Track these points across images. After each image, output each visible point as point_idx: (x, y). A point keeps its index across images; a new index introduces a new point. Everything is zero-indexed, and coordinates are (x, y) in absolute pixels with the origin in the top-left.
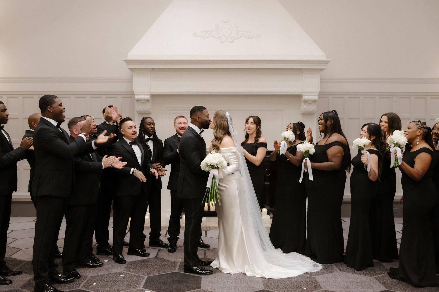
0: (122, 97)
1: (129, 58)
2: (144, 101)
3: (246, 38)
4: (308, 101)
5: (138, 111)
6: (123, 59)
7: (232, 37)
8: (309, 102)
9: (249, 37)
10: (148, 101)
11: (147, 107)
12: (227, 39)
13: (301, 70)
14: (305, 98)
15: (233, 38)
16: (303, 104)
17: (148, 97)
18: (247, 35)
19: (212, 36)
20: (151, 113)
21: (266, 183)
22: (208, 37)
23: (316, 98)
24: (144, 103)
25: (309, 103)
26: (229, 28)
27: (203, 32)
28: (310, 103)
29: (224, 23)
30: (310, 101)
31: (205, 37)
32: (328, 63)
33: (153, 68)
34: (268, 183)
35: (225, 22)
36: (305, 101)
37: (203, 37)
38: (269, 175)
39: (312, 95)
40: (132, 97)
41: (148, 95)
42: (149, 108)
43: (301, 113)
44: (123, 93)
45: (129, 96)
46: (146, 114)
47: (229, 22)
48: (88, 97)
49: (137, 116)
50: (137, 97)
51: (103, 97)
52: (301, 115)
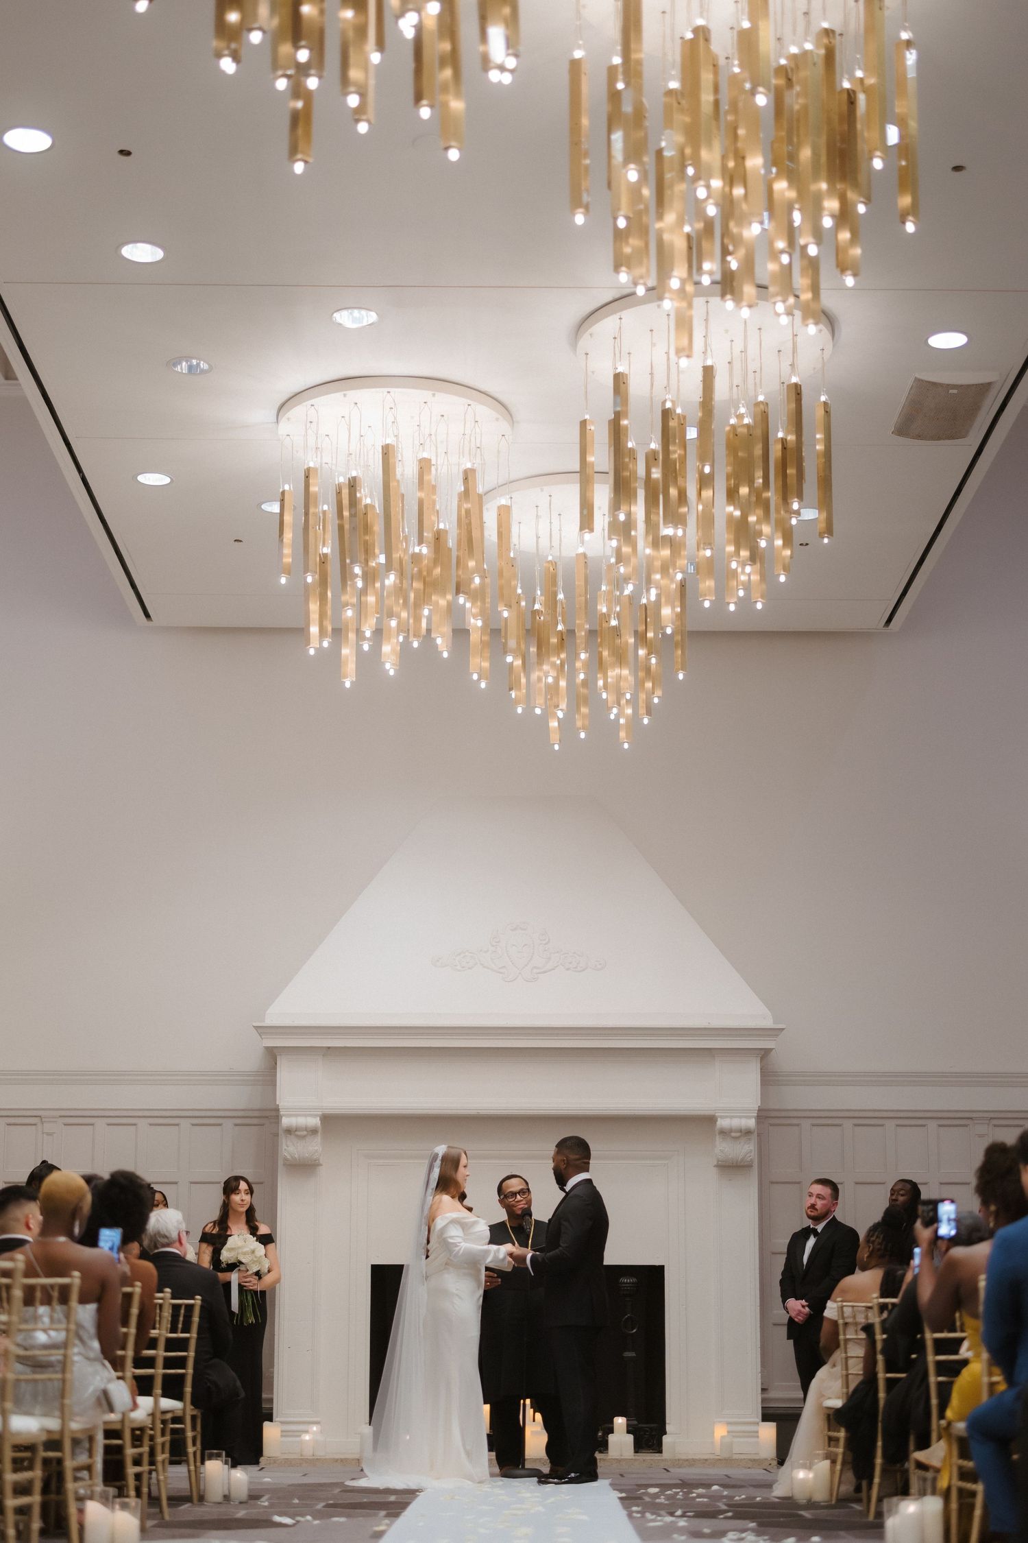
0: (236, 1125)
1: (268, 1022)
2: (305, 1133)
3: (568, 969)
4: (731, 1131)
5: (288, 1157)
6: (253, 1024)
7: (535, 967)
8: (733, 1134)
9: (576, 968)
10: (314, 1131)
11: (312, 1148)
12: (520, 973)
13: (710, 1052)
14: (723, 1123)
15: (535, 971)
16: (718, 1139)
17: (314, 1122)
18: (570, 963)
19: (482, 964)
20: (319, 1165)
21: (628, 1354)
22: (469, 968)
23: (751, 1123)
24: (304, 1137)
25: (733, 1137)
26: (526, 945)
27: (459, 954)
28: (736, 1139)
29: (512, 930)
30: (736, 1131)
31: (463, 967)
32: (779, 1035)
33: (329, 1048)
34: (633, 1354)
35: (515, 929)
36: (724, 1133)
37: (459, 968)
38: (634, 1331)
39: (740, 1117)
40: (263, 1125)
41: (315, 1116)
42: (317, 1151)
43: (715, 1163)
44: (240, 1114)
45: (255, 1121)
46: (306, 1167)
47: (525, 930)
48: (142, 1123)
49: (281, 1170)
50: (286, 1122)
51: (185, 1124)
52: (715, 1168)
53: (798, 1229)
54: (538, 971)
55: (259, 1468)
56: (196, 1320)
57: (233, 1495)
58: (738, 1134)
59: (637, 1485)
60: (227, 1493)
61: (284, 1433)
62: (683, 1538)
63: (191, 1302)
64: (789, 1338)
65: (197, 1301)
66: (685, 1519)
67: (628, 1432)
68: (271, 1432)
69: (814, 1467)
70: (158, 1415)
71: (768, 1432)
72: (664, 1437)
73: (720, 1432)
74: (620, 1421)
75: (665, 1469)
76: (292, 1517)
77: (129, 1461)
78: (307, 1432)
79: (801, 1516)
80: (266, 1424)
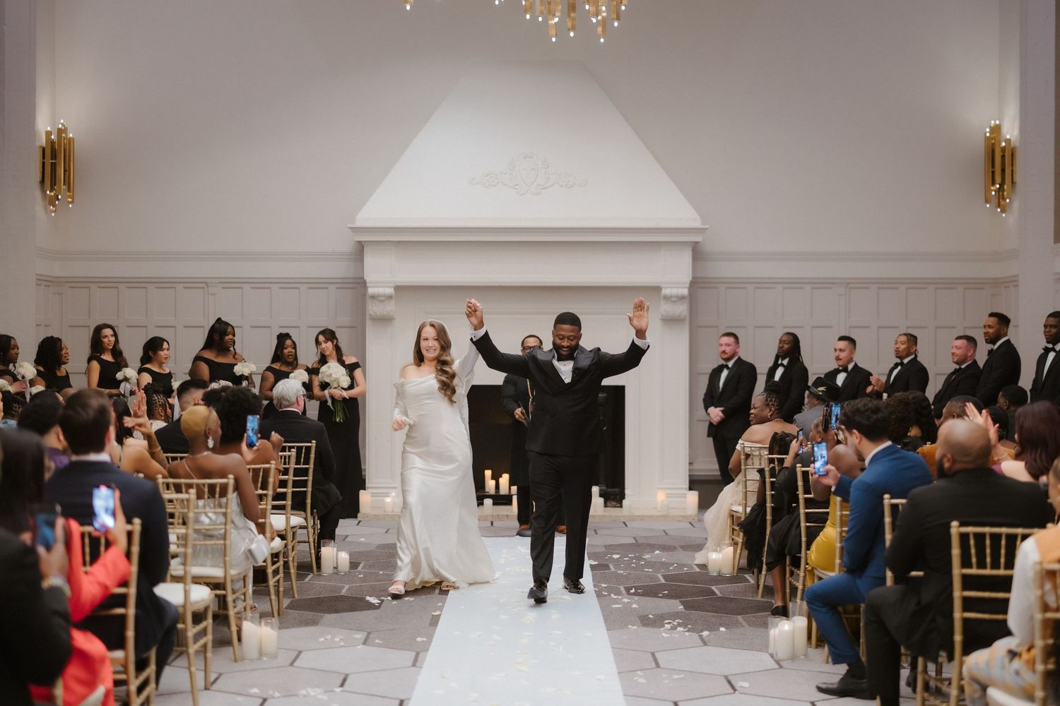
0: (338, 288)
1: (359, 224)
2: (384, 298)
3: (561, 186)
4: (671, 297)
5: (373, 314)
6: (349, 226)
7: (539, 185)
8: (673, 299)
9: (567, 185)
10: (390, 297)
11: (389, 308)
12: (528, 189)
13: (658, 244)
14: (666, 291)
15: (538, 187)
16: (662, 302)
17: (390, 291)
18: (564, 182)
19: (503, 183)
20: (394, 319)
22: (495, 186)
23: (685, 292)
24: (383, 301)
25: (672, 301)
26: (532, 169)
27: (487, 176)
28: (674, 302)
29: (523, 158)
30: (675, 297)
31: (490, 185)
32: (704, 233)
33: (399, 241)
35: (525, 158)
36: (667, 298)
37: (487, 185)
39: (678, 288)
40: (355, 288)
41: (390, 287)
42: (392, 310)
43: (660, 317)
44: (340, 281)
45: (350, 286)
46: (386, 320)
47: (532, 158)
48: (275, 287)
49: (369, 323)
50: (371, 291)
51: (303, 288)
52: (661, 321)
53: (716, 366)
54: (541, 187)
55: (357, 522)
56: (313, 456)
57: (339, 567)
58: (676, 299)
59: (605, 546)
60: (335, 566)
61: (374, 495)
62: (635, 627)
63: (310, 444)
64: (709, 436)
65: (313, 444)
66: (636, 598)
67: (601, 496)
68: (364, 497)
69: (723, 552)
70: (289, 530)
71: (693, 497)
72: (624, 501)
73: (661, 497)
74: (595, 490)
75: (624, 523)
76: (378, 597)
77: (270, 576)
78: (387, 495)
79: (713, 593)
80: (361, 492)
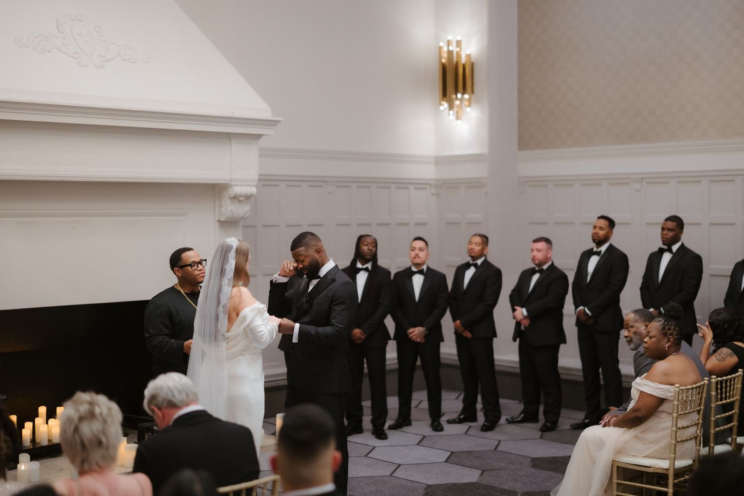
3: (125, 60)
4: (241, 196)
7: (99, 56)
8: (241, 199)
9: (130, 59)
12: (89, 60)
13: (228, 136)
14: (238, 190)
15: (101, 59)
16: (229, 201)
18: (124, 55)
19: (58, 49)
22: (49, 51)
23: (253, 190)
26: (88, 35)
27: (36, 38)
28: (241, 202)
31: (44, 50)
32: (275, 125)
35: (72, 19)
36: (235, 198)
37: (39, 49)
39: (246, 186)
47: (82, 21)
52: (217, 224)
54: (103, 59)
58: (244, 199)
